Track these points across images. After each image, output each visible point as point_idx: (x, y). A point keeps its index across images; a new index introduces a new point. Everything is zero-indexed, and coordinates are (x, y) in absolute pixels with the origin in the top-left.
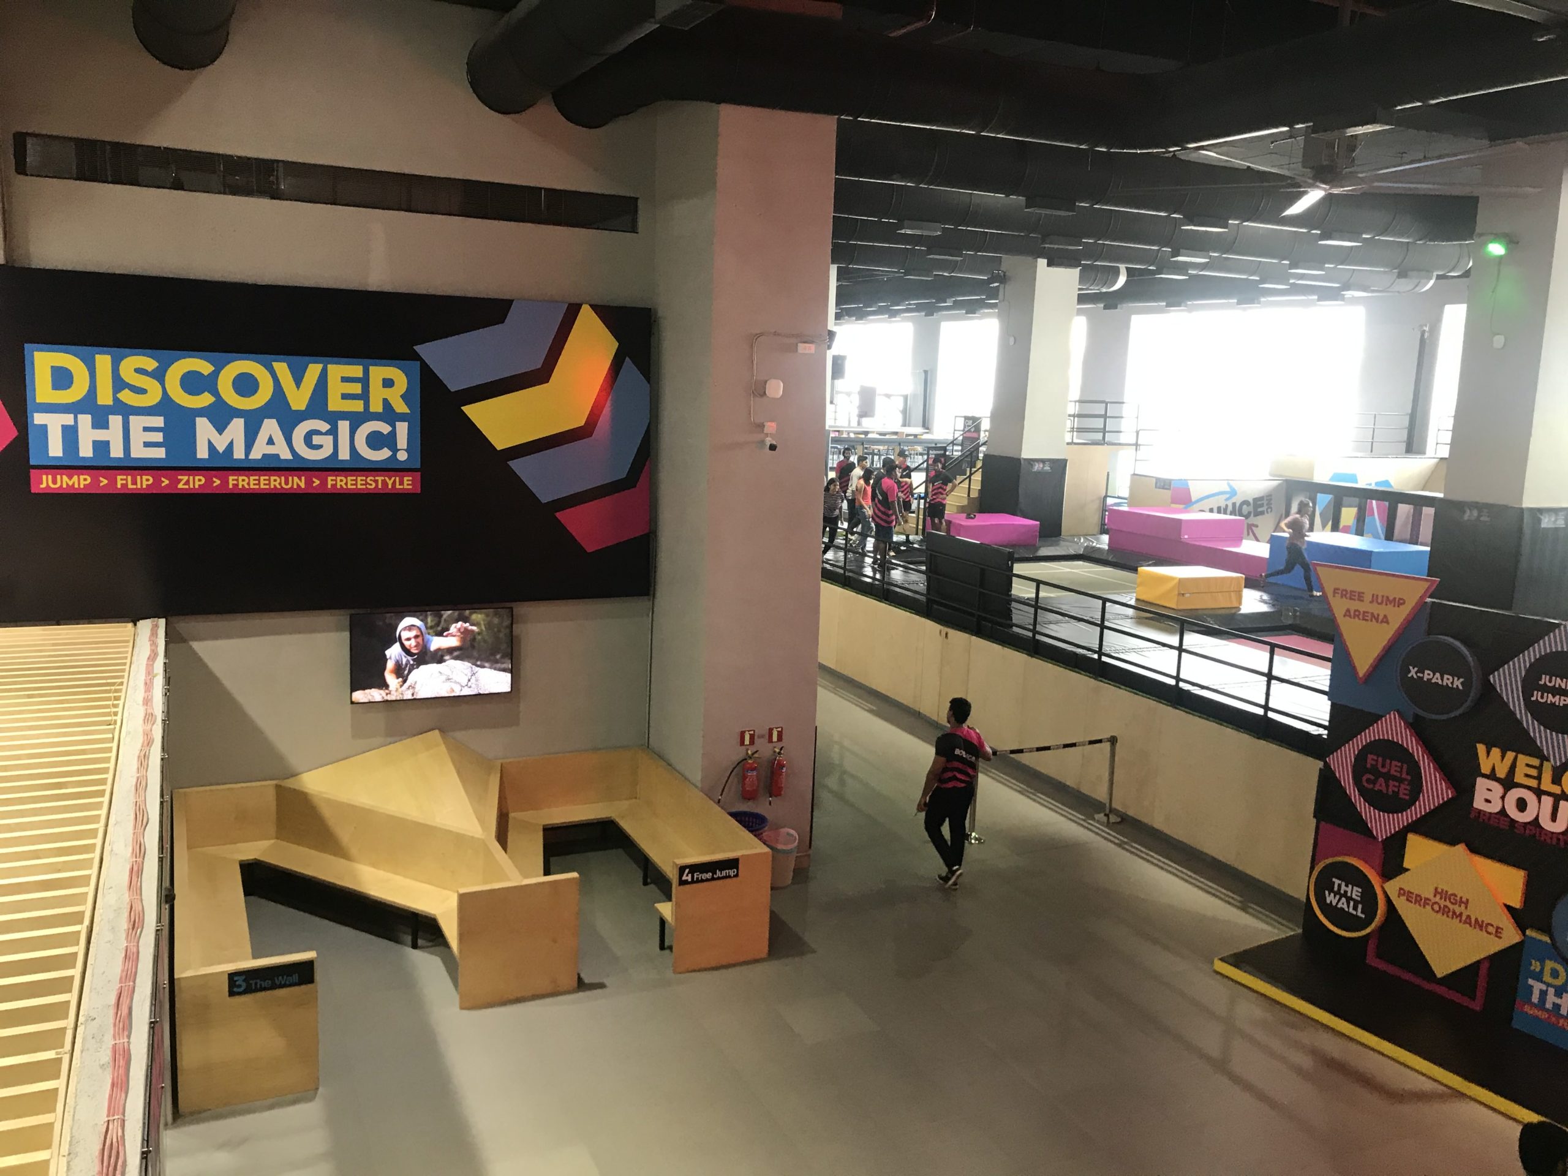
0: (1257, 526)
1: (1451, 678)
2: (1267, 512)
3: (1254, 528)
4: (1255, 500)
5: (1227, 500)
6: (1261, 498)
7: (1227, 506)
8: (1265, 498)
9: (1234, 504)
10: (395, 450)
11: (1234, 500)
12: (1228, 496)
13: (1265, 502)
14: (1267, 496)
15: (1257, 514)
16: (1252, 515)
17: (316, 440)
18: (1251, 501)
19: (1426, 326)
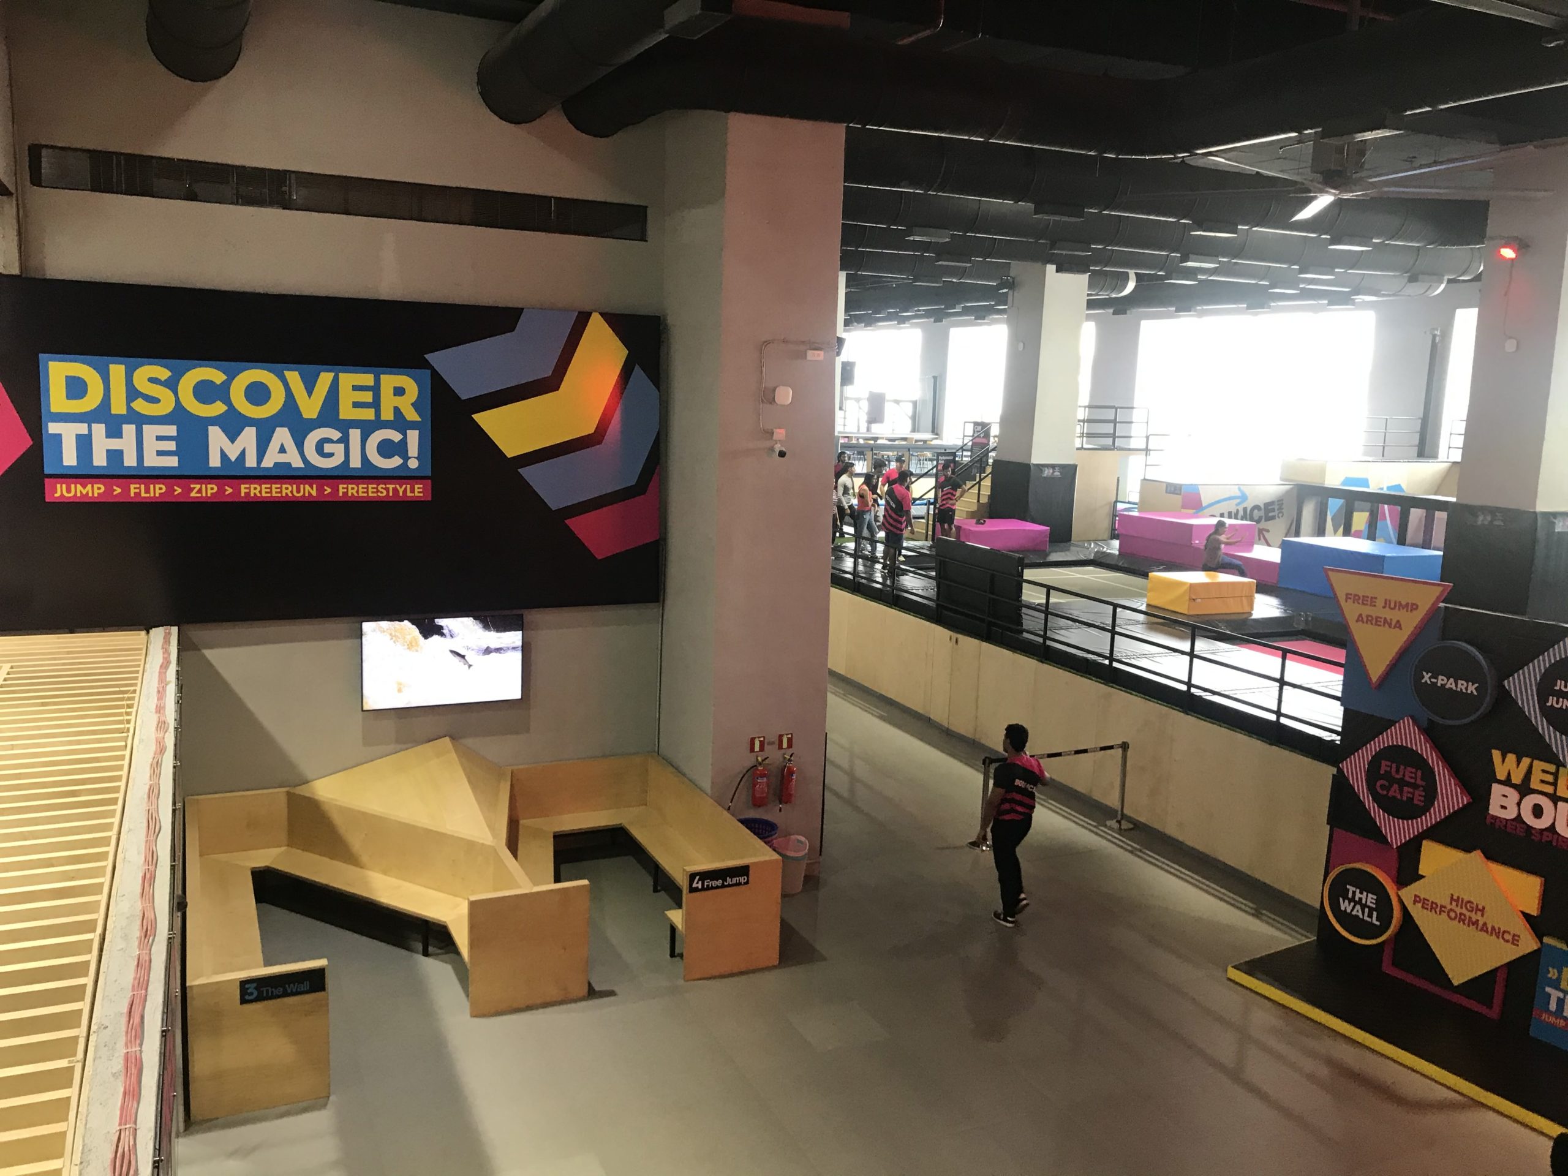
0: (1268, 531)
1: (1465, 684)
2: (1279, 517)
3: (1264, 532)
4: (1267, 505)
5: (1238, 505)
6: (1272, 503)
7: (1238, 511)
8: (1276, 503)
9: (1245, 509)
10: (406, 458)
11: (1245, 505)
12: (1238, 501)
13: (1276, 507)
14: (1278, 501)
15: (1269, 519)
16: (1263, 520)
17: (328, 448)
18: (1262, 507)
19: (1437, 330)
